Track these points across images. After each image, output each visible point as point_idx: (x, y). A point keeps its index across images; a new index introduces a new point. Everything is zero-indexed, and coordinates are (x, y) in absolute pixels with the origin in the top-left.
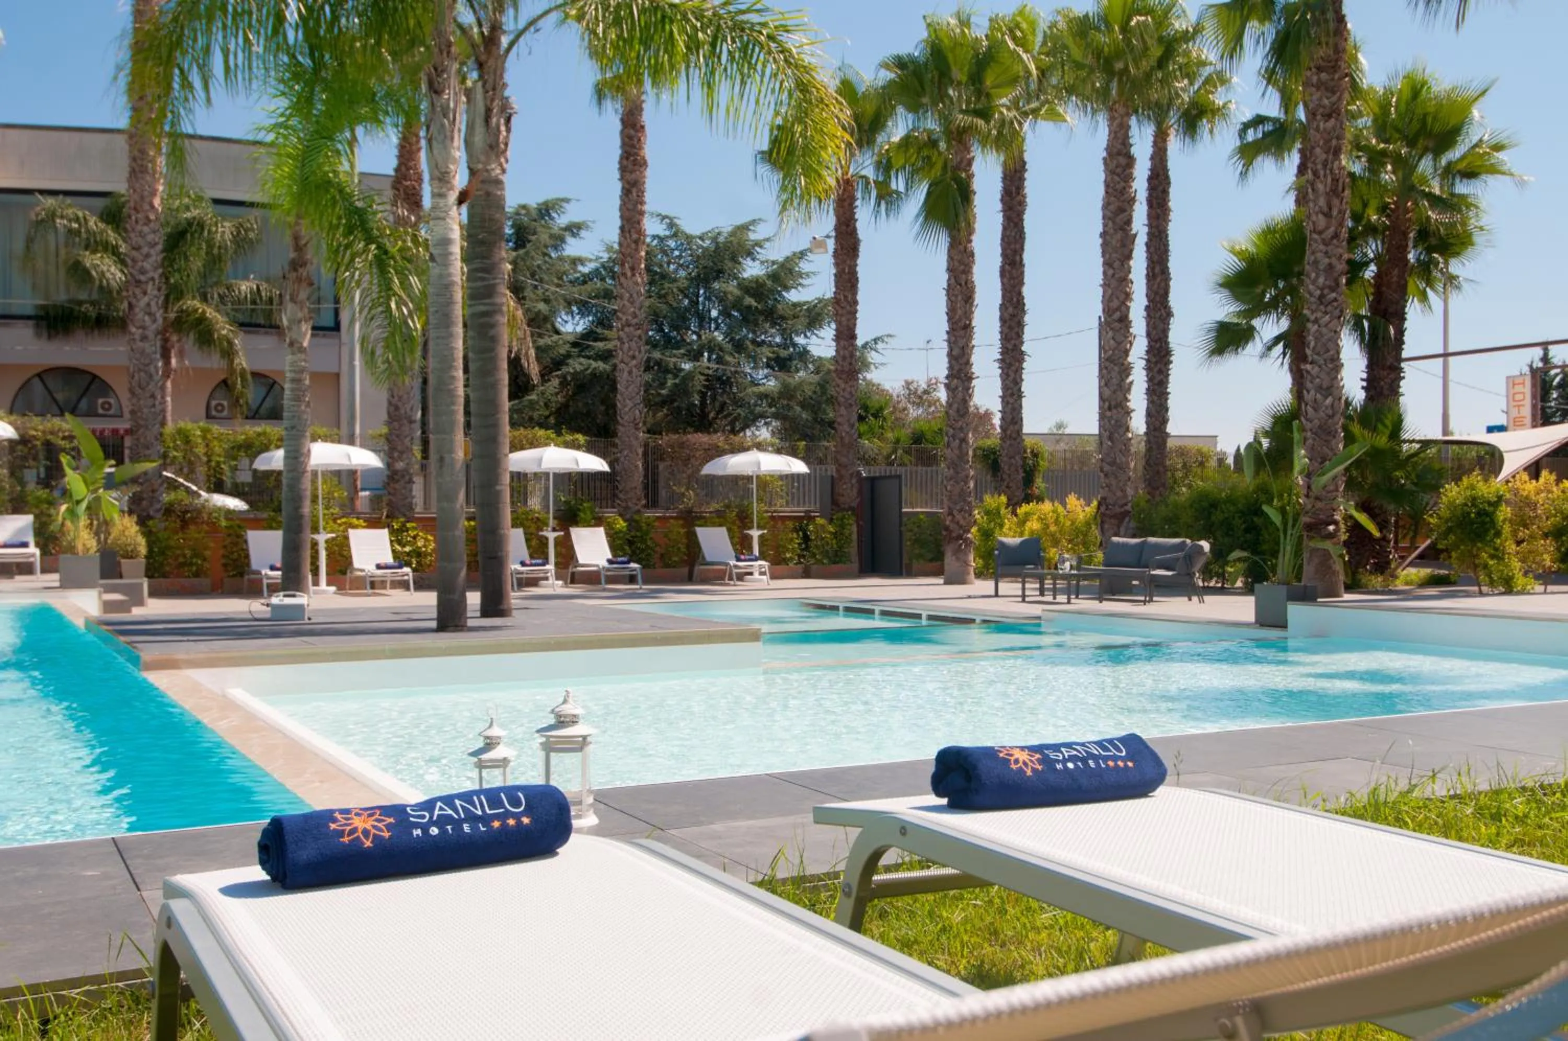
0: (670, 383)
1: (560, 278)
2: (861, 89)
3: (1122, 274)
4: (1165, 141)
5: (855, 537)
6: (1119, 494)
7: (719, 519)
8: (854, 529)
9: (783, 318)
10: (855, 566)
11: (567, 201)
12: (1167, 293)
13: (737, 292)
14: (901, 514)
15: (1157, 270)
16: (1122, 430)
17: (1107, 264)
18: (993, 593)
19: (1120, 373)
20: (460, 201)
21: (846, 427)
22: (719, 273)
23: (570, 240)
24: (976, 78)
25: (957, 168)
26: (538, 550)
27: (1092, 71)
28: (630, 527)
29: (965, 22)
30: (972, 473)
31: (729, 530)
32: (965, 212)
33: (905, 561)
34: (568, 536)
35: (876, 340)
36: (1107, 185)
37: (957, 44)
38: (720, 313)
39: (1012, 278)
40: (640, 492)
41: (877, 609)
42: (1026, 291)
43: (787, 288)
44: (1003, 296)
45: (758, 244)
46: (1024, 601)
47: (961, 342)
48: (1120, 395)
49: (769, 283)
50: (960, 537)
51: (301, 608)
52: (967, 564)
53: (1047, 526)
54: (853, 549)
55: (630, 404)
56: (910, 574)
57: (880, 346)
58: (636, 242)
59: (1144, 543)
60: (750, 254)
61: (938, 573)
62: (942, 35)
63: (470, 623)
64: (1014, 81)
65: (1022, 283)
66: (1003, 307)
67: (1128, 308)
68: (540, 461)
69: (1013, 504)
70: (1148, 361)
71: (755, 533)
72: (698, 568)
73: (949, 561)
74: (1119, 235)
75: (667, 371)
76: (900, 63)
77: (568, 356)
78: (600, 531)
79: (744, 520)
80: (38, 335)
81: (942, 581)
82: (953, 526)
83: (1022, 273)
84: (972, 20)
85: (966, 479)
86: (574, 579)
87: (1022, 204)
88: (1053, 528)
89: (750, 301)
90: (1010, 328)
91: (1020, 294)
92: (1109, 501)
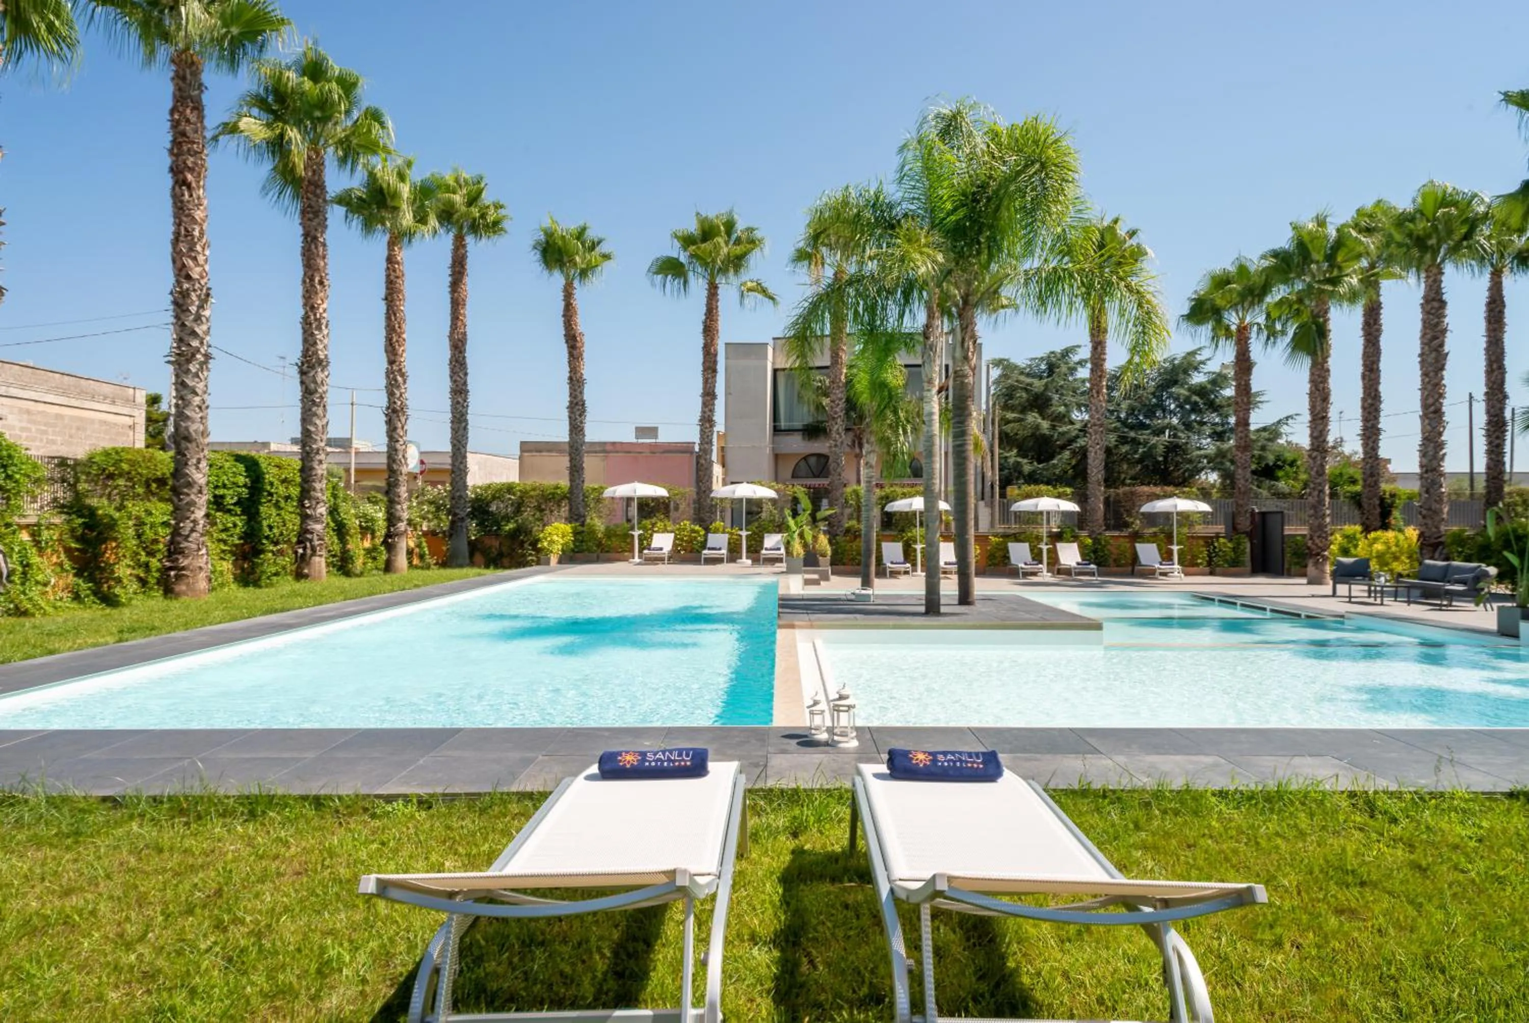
0: (1141, 450)
1: (1074, 392)
2: (1252, 269)
3: (1436, 381)
4: (1500, 277)
5: (1248, 550)
6: (1434, 530)
7: (1153, 538)
8: (1248, 545)
9: (1221, 407)
10: (1249, 568)
11: (1079, 346)
12: (1503, 382)
13: (1186, 393)
14: (1283, 536)
15: (1495, 366)
16: (1436, 487)
17: (1425, 374)
18: (1331, 593)
19: (1435, 448)
20: (939, 392)
21: (1242, 481)
22: (1175, 382)
23: (1080, 369)
24: (1330, 258)
25: (1318, 316)
26: (1037, 556)
27: (1409, 248)
28: (1094, 543)
29: (1321, 222)
30: (1328, 512)
31: (1158, 545)
32: (1322, 344)
33: (1286, 566)
34: (1055, 547)
35: (1287, 418)
36: (1424, 321)
37: (1313, 236)
38: (1177, 406)
39: (1370, 380)
40: (1101, 521)
41: (1239, 602)
42: (1382, 388)
43: (1221, 388)
44: (1364, 392)
45: (1203, 363)
46: (1350, 602)
47: (1321, 427)
48: (1435, 463)
49: (1209, 386)
50: (1318, 554)
51: (868, 596)
52: (1323, 572)
53: (1389, 548)
54: (1247, 558)
55: (1095, 471)
56: (1290, 575)
57: (1290, 421)
58: (1100, 377)
59: (1448, 566)
60: (1196, 369)
61: (1304, 575)
62: (1304, 233)
63: (943, 609)
64: (1359, 256)
65: (1379, 383)
66: (1364, 400)
67: (1441, 404)
68: (1037, 506)
69: (1367, 529)
70: (1488, 430)
71: (1175, 548)
72: (1137, 568)
73: (1311, 569)
74: (1434, 355)
75: (1140, 443)
76: (1275, 254)
77: (1077, 437)
78: (1075, 546)
79: (1169, 538)
80: (804, 439)
81: (1304, 581)
82: (1313, 547)
83: (1379, 377)
84: (1328, 220)
85: (1324, 516)
86: (1059, 572)
87: (1379, 331)
88: (1394, 549)
89: (1195, 398)
90: (1369, 413)
91: (1377, 390)
92: (1427, 534)
